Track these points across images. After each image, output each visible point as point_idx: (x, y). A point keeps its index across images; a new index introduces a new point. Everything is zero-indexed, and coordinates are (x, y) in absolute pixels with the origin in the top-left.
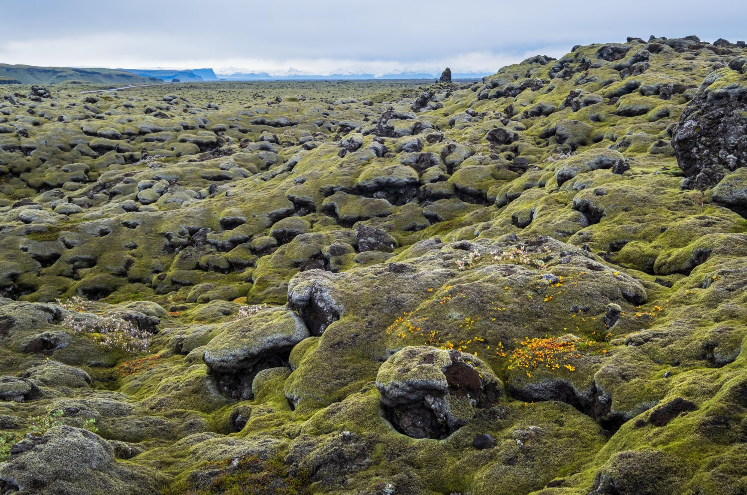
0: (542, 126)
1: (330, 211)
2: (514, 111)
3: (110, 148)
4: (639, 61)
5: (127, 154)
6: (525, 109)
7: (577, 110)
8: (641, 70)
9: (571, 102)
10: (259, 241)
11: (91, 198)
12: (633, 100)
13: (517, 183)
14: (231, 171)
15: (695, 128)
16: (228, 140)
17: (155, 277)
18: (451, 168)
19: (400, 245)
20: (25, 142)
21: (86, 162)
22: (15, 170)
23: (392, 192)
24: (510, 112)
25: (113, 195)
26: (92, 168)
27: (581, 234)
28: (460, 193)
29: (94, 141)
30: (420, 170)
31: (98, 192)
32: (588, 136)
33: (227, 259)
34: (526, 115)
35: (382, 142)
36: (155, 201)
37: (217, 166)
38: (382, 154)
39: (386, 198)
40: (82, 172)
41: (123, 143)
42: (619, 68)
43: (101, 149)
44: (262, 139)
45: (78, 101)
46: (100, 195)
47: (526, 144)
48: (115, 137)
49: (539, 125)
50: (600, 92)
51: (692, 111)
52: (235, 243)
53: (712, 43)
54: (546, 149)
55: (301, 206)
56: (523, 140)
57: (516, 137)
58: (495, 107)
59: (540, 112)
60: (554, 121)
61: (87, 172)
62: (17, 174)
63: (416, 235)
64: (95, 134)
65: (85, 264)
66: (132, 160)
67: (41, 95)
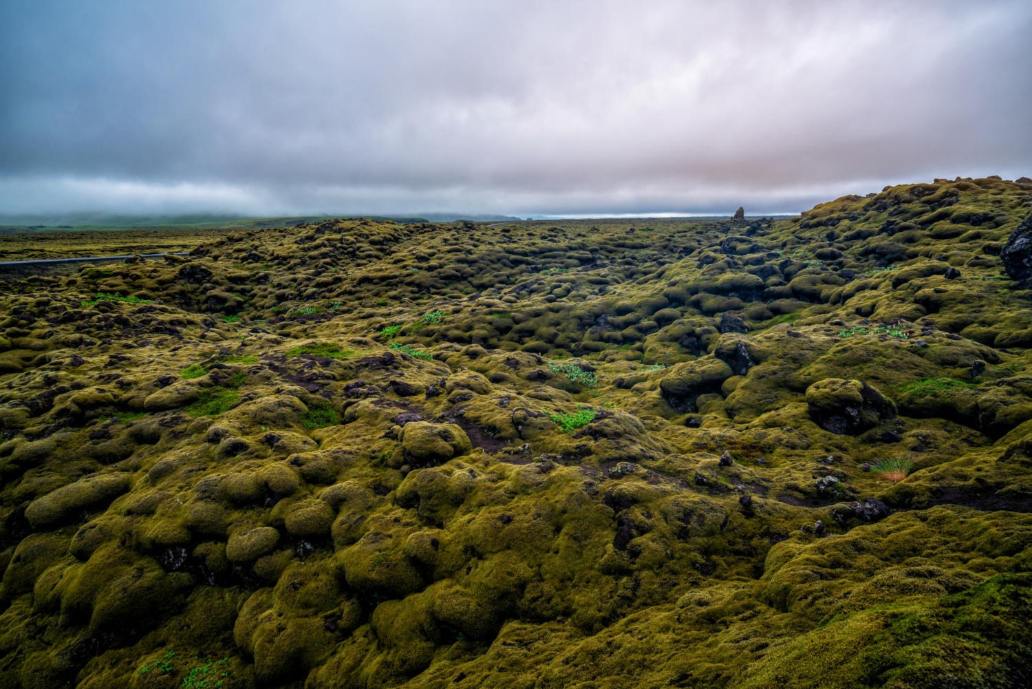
0: (861, 247)
1: (697, 305)
2: (835, 236)
3: (521, 262)
4: (948, 196)
5: (533, 266)
6: (845, 234)
7: (892, 235)
8: (950, 204)
9: (889, 229)
10: (645, 323)
11: (518, 293)
12: (945, 225)
13: (849, 287)
14: (608, 278)
15: (1026, 244)
16: (599, 258)
17: (573, 345)
18: (788, 277)
19: (751, 330)
20: (471, 257)
21: (507, 271)
22: (465, 275)
23: (742, 293)
24: (831, 237)
25: (532, 292)
26: (512, 275)
27: (925, 319)
28: (797, 294)
29: (513, 257)
30: (765, 278)
31: (522, 290)
32: (903, 253)
33: (623, 335)
34: (847, 239)
35: (732, 258)
36: (565, 296)
37: (599, 275)
38: (732, 265)
39: (738, 297)
40: (505, 277)
41: (530, 259)
42: (928, 202)
43: (516, 263)
44: (624, 257)
45: (498, 231)
46: (523, 292)
47: (849, 259)
48: (525, 254)
49: (858, 246)
50: (913, 220)
51: (1023, 231)
52: (627, 324)
53: (1014, 181)
54: (866, 264)
55: (674, 300)
56: (846, 257)
57: (840, 256)
58: (818, 234)
59: (859, 236)
60: (874, 242)
61: (508, 277)
62: (465, 279)
63: (765, 323)
64: (513, 253)
65: (527, 334)
66: (537, 270)
67: (469, 228)
